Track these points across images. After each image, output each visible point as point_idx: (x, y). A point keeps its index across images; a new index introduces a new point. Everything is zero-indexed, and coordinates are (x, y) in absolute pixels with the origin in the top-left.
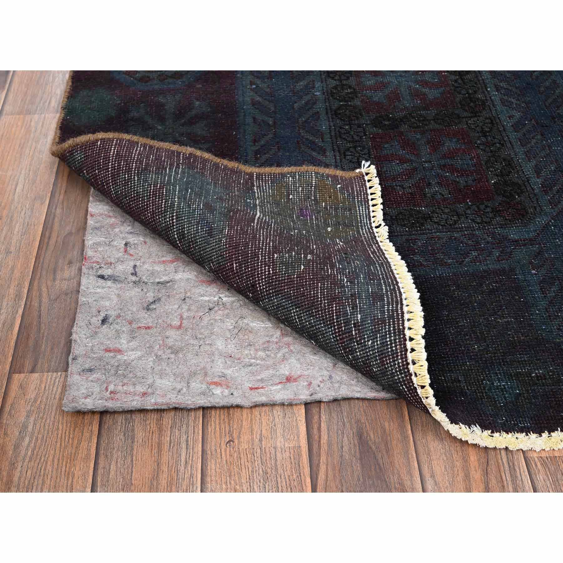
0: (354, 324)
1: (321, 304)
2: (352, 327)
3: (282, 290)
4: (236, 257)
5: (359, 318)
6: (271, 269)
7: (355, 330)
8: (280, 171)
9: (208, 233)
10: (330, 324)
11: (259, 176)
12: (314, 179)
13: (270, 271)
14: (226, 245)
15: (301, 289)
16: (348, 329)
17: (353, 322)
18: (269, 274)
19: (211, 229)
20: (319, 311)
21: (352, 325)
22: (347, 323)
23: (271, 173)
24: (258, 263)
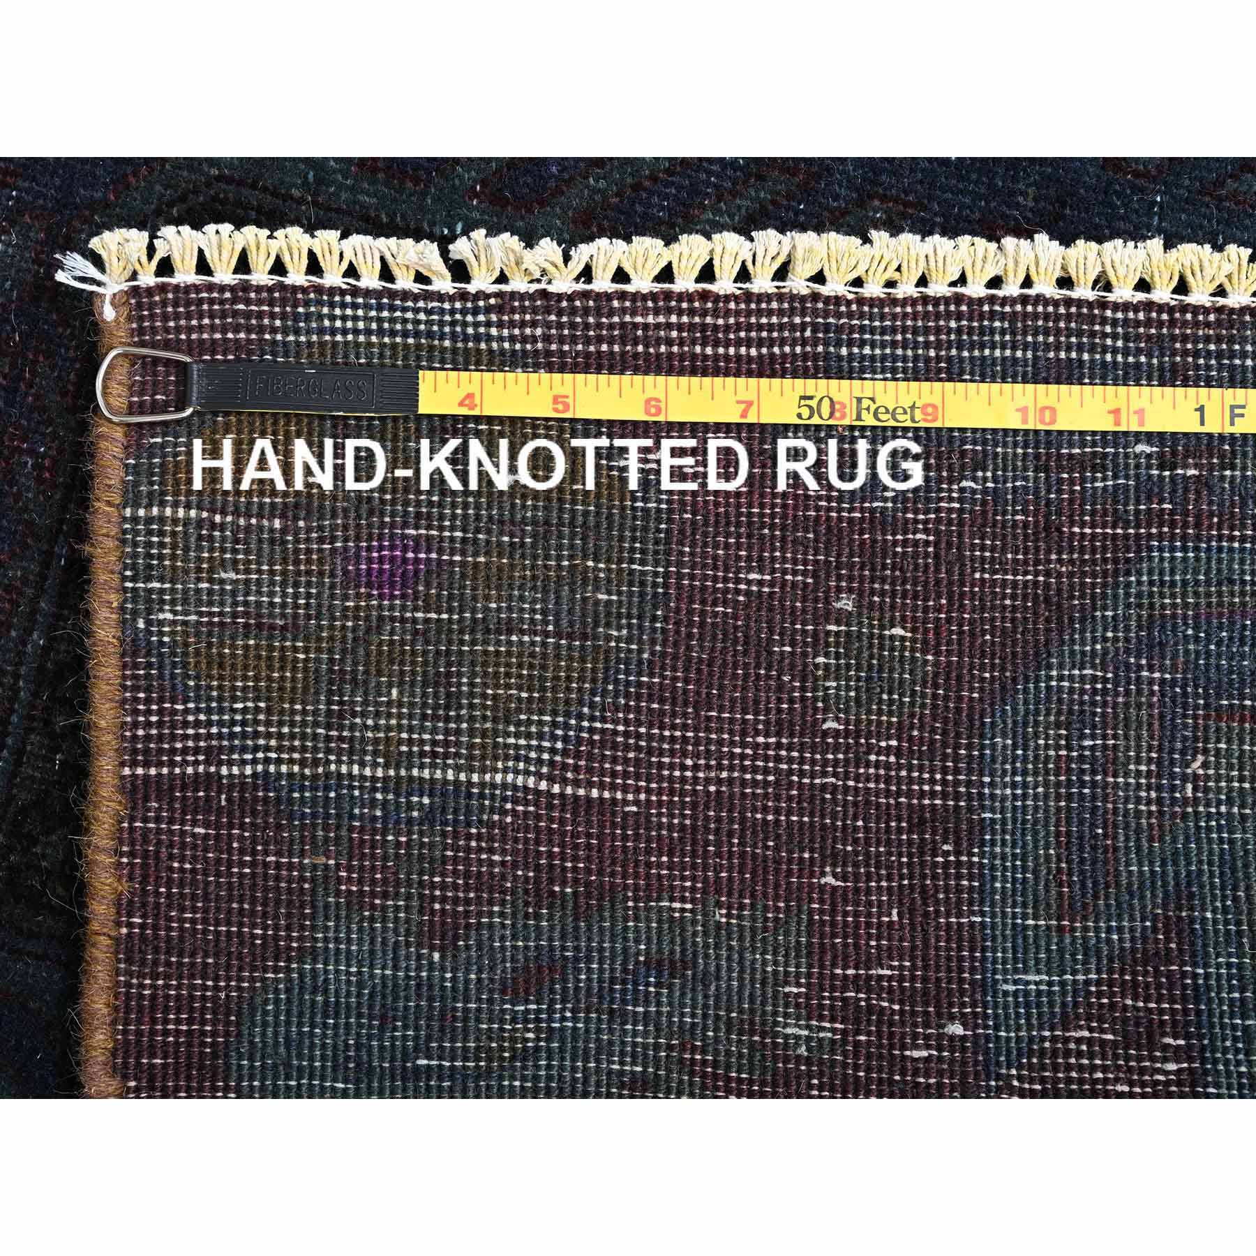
0: (1161, 467)
1: (1060, 575)
2: (1173, 478)
3: (971, 708)
4: (800, 870)
5: (1148, 449)
6: (883, 744)
7: (1185, 467)
8: (114, 661)
9: (672, 976)
10: (1139, 551)
11: (134, 753)
12: (168, 511)
13: (889, 747)
14: (742, 907)
15: (985, 642)
16: (1174, 491)
17: (1155, 472)
18: (898, 752)
19: (655, 965)
20: (1083, 584)
21: (1167, 473)
22: (1149, 490)
23: (124, 701)
24: (846, 789)
